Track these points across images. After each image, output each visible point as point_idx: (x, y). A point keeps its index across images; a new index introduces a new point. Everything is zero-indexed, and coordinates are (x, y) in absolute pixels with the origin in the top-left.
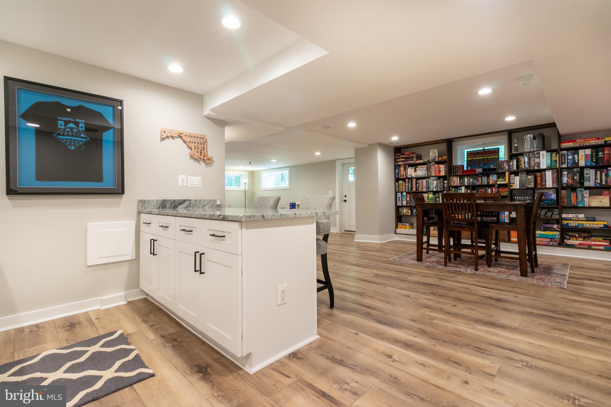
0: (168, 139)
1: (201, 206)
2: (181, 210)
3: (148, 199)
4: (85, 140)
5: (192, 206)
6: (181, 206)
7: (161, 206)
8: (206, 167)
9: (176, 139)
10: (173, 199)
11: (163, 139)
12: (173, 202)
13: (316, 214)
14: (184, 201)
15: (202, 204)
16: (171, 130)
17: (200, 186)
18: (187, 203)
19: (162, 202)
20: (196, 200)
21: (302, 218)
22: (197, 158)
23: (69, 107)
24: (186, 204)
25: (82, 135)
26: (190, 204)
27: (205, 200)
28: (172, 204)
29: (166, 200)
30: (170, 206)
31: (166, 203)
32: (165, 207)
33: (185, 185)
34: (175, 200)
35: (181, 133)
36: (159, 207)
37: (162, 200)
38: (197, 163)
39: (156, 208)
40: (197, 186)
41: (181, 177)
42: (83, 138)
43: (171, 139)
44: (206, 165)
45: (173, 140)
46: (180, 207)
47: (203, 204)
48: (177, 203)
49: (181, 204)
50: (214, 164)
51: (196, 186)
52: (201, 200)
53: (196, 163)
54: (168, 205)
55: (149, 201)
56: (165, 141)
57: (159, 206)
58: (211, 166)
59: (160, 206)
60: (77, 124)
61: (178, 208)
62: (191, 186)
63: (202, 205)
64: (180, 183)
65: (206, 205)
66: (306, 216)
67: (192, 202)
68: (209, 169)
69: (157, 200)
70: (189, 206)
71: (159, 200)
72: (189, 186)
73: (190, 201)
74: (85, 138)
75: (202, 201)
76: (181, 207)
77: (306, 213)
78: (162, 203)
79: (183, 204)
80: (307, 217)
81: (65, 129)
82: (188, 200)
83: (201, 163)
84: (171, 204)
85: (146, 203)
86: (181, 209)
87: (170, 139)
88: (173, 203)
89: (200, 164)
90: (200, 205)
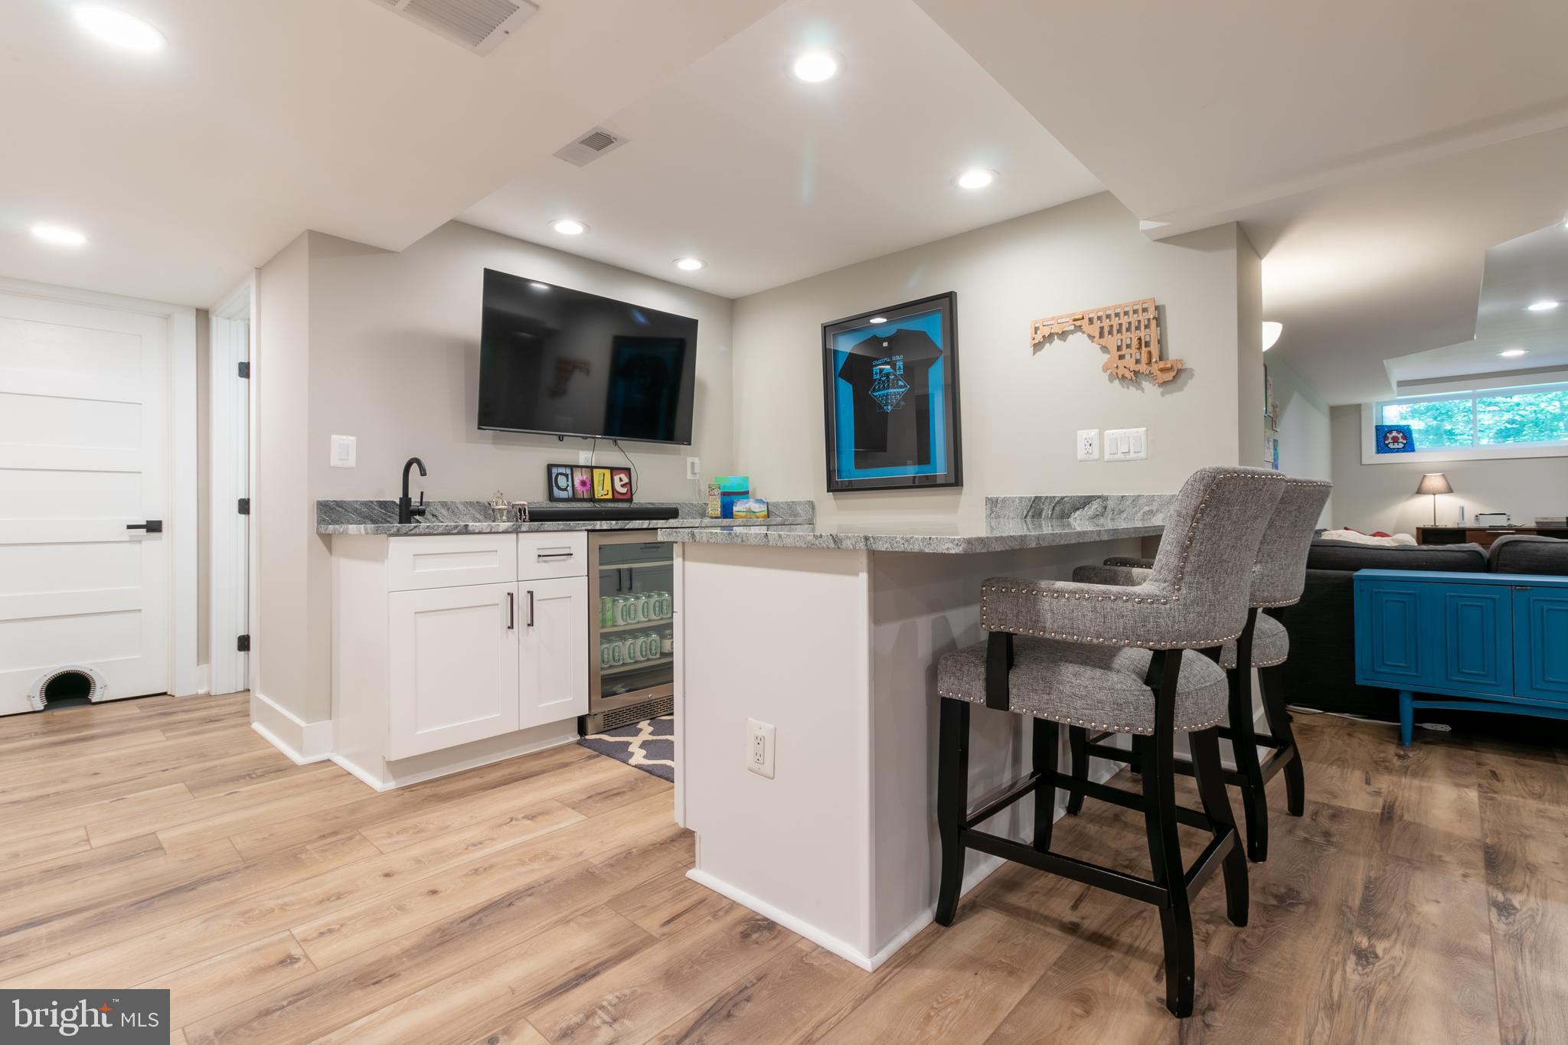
0: (1050, 344)
1: (1140, 515)
2: (1079, 525)
3: (1003, 496)
4: (903, 390)
5: (1110, 515)
6: (1078, 513)
7: (1030, 514)
8: (1163, 394)
9: (1071, 337)
10: (1059, 494)
11: (1038, 347)
12: (1058, 502)
13: (835, 541)
14: (1086, 501)
15: (1140, 509)
16: (1053, 319)
17: (1142, 455)
18: (1095, 506)
19: (1033, 502)
20: (1123, 497)
21: (784, 547)
22: (1128, 375)
23: (885, 340)
24: (1093, 508)
25: (901, 383)
26: (1105, 508)
27: (1152, 498)
28: (1057, 509)
29: (1041, 498)
30: (1050, 513)
31: (1041, 505)
32: (1040, 514)
33: (1096, 455)
34: (1063, 498)
35: (1076, 317)
36: (1027, 515)
37: (1031, 497)
38: (1131, 387)
39: (1020, 517)
40: (1132, 455)
41: (1086, 434)
42: (901, 387)
43: (1059, 341)
44: (1161, 389)
45: (1062, 342)
46: (1076, 516)
47: (1146, 509)
48: (1068, 506)
49: (1078, 509)
50: (1190, 382)
51: (1128, 457)
52: (1139, 496)
53: (1128, 388)
54: (1047, 511)
55: (1004, 500)
56: (1043, 350)
57: (1025, 513)
58: (1182, 390)
59: (1028, 512)
60: (893, 366)
61: (1071, 520)
62: (1111, 457)
63: (1141, 512)
64: (1081, 454)
65: (1157, 511)
66: (798, 544)
67: (1111, 504)
68: (1176, 399)
69: (1022, 498)
70: (1102, 515)
71: (1027, 498)
72: (1107, 457)
73: (1104, 499)
74: (905, 386)
75: (1142, 501)
76: (1078, 515)
77: (799, 536)
78: (1031, 507)
79: (1083, 508)
80: (801, 548)
81: (880, 379)
82: (1099, 497)
83: (1146, 384)
84: (1054, 508)
85: (999, 506)
86: (1078, 521)
87: (1056, 340)
88: (1058, 506)
89: (1143, 390)
90: (1136, 513)
